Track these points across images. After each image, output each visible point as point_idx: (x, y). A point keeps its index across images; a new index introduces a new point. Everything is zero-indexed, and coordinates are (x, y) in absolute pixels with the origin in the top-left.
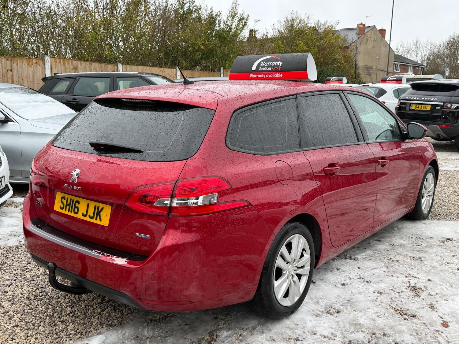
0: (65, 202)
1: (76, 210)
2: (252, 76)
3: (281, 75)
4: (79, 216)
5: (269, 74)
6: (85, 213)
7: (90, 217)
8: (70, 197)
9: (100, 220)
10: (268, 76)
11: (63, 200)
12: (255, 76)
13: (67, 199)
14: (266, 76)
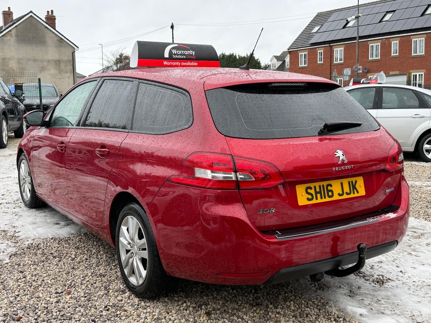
0: (312, 191)
1: (330, 194)
2: (165, 63)
3: (196, 64)
4: (336, 197)
5: (185, 62)
6: (341, 193)
7: (347, 194)
8: (317, 185)
9: (358, 192)
10: (183, 64)
11: (309, 191)
12: (169, 63)
13: (315, 187)
14: (181, 64)
